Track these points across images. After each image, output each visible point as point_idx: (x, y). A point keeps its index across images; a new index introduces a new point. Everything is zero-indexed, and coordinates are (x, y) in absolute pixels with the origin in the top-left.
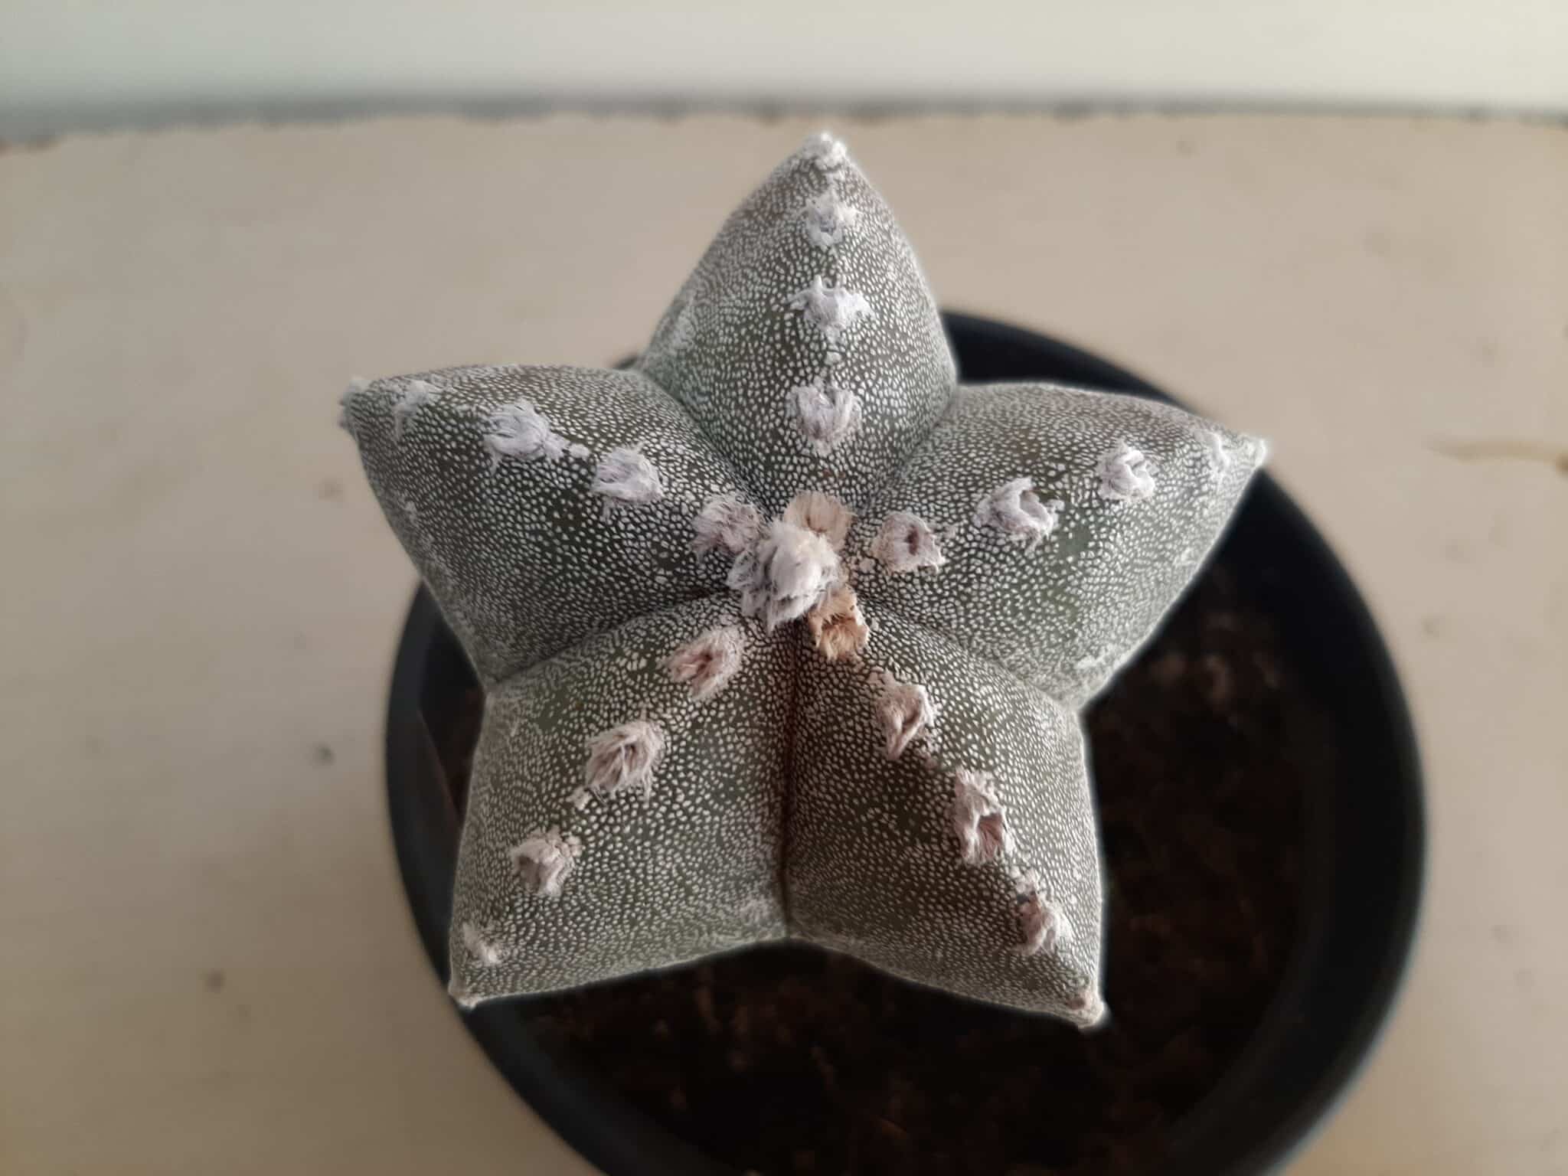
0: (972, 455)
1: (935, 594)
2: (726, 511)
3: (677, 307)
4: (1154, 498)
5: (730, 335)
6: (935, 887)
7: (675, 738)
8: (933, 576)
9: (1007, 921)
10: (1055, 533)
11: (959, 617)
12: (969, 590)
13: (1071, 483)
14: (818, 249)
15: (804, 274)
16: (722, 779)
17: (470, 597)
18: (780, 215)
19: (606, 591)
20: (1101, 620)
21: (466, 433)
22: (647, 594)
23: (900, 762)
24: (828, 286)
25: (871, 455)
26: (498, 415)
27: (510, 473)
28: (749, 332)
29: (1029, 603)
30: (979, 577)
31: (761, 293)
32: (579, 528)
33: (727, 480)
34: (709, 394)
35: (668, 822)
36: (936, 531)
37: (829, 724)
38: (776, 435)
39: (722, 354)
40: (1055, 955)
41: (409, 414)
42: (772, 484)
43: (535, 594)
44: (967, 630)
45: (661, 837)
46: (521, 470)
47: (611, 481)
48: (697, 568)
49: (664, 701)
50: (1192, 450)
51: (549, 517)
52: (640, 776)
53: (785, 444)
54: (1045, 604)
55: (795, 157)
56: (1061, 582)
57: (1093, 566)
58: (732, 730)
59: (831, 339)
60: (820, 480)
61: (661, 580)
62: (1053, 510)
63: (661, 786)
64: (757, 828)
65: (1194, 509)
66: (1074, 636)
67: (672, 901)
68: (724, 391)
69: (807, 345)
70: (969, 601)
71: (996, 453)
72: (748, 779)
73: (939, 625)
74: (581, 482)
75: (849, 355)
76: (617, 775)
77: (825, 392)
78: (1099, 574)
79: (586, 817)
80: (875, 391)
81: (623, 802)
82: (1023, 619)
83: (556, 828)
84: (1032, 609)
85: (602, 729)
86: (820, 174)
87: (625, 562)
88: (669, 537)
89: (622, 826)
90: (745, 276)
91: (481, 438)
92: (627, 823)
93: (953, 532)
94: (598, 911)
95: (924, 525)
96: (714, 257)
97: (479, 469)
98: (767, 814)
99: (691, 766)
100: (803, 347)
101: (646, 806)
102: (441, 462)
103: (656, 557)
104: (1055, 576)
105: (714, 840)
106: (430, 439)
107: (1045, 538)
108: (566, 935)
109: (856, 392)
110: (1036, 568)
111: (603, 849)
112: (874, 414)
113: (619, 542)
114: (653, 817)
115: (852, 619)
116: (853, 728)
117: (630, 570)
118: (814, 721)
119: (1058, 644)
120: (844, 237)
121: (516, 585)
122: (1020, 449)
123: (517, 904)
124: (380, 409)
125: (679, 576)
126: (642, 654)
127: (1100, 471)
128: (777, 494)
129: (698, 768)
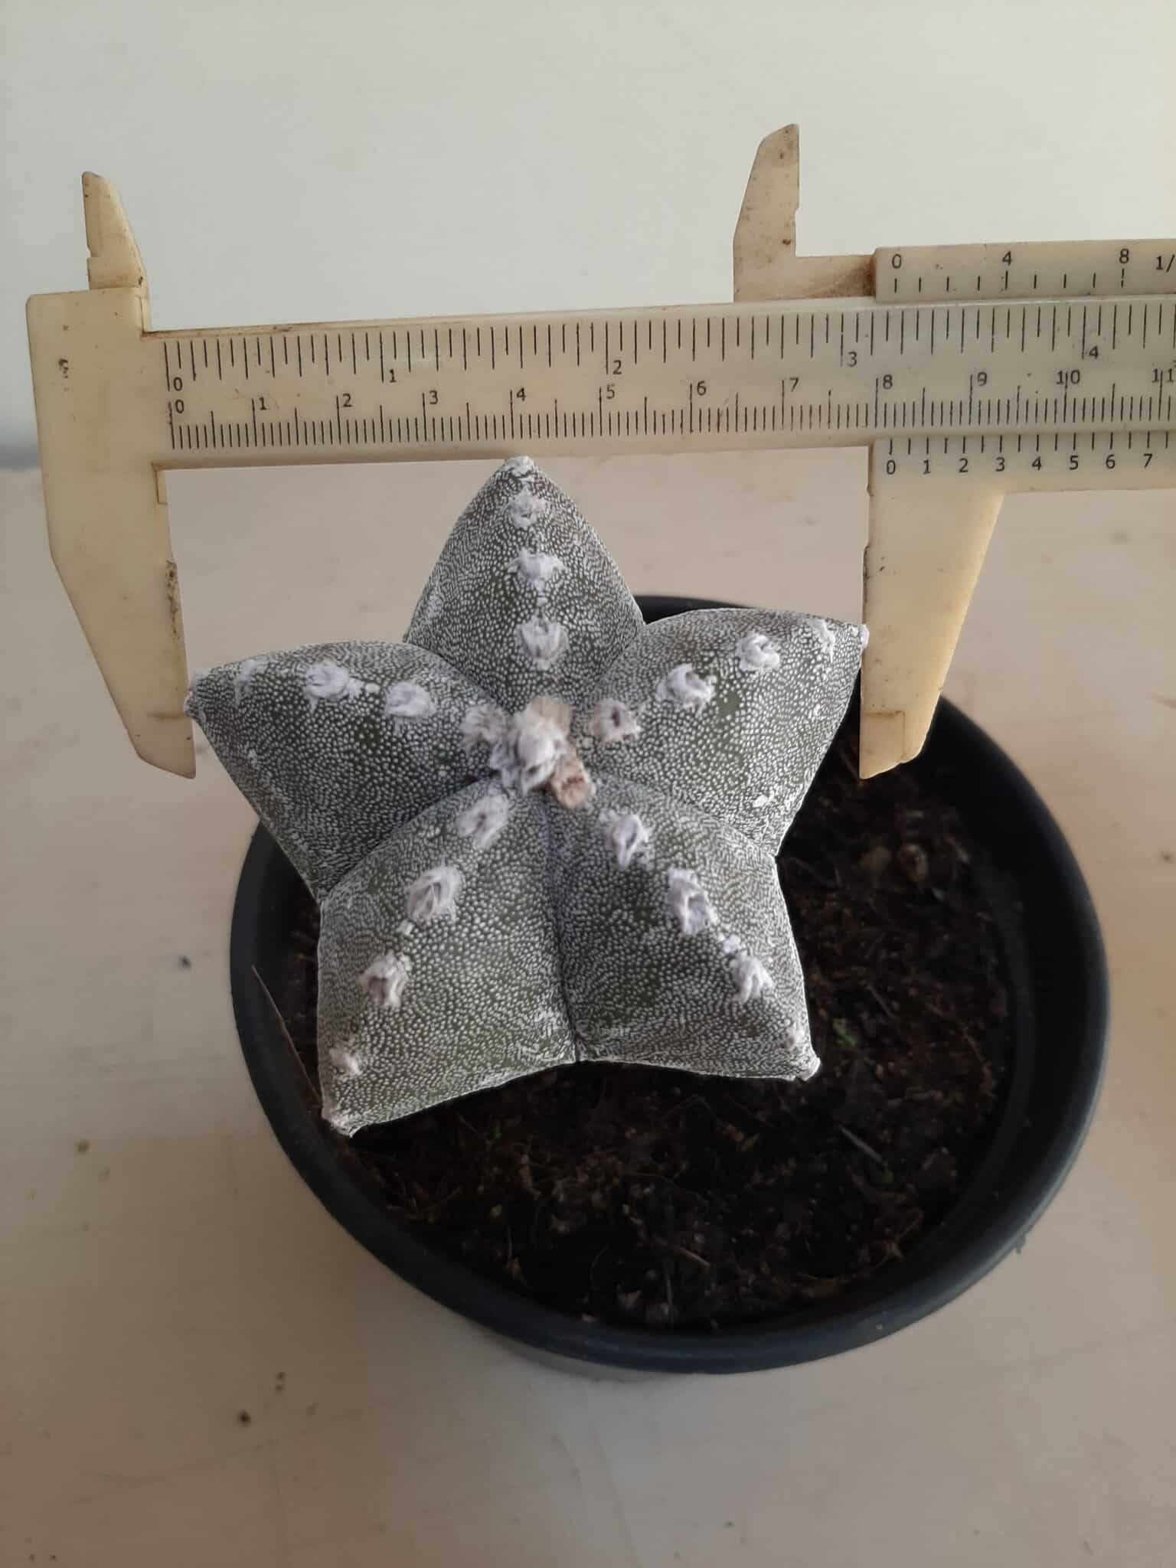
0: (651, 656)
1: (638, 756)
2: (483, 717)
3: (428, 592)
4: (781, 668)
5: (468, 598)
6: (668, 960)
7: (468, 875)
8: (634, 742)
9: (722, 977)
10: (713, 699)
11: (658, 772)
12: (661, 749)
13: (719, 663)
14: (521, 529)
15: (514, 548)
16: (506, 906)
17: (303, 817)
18: (492, 512)
19: (404, 790)
20: (764, 765)
21: (289, 688)
22: (434, 787)
23: (628, 871)
24: (532, 553)
25: (579, 666)
26: (310, 672)
27: (324, 711)
28: (480, 594)
29: (706, 754)
30: (667, 738)
31: (486, 566)
32: (379, 744)
33: (479, 698)
34: (459, 643)
35: (470, 940)
36: (632, 709)
37: (576, 857)
38: (510, 661)
39: (464, 613)
40: (762, 999)
41: (245, 683)
42: (512, 696)
43: (353, 800)
44: (667, 780)
45: (467, 953)
46: (333, 708)
47: (397, 705)
48: (467, 761)
49: (457, 851)
50: (804, 632)
51: (357, 738)
52: (446, 905)
53: (517, 666)
54: (718, 754)
55: (498, 471)
56: (725, 735)
57: (746, 721)
58: (507, 868)
59: (538, 589)
60: (545, 687)
61: (442, 774)
62: (710, 683)
63: (463, 913)
64: (537, 946)
65: (815, 675)
66: (746, 779)
67: (483, 1007)
68: (469, 639)
69: (523, 595)
70: (663, 757)
71: (667, 653)
72: (525, 905)
73: (646, 780)
74: (376, 710)
75: (553, 598)
76: (429, 906)
77: (540, 625)
78: (751, 727)
79: (412, 941)
80: (575, 621)
81: (436, 927)
82: (705, 767)
83: (391, 952)
84: (709, 758)
85: (414, 879)
86: (516, 479)
87: (415, 764)
88: (444, 740)
89: (438, 944)
90: (473, 557)
91: (301, 690)
92: (441, 942)
93: (643, 708)
94: (428, 1018)
95: (622, 706)
96: (450, 551)
97: (302, 713)
98: (543, 935)
99: (482, 896)
100: (520, 597)
101: (453, 928)
102: (275, 715)
103: (436, 757)
104: (720, 731)
105: (506, 955)
106: (263, 697)
107: (707, 704)
108: (407, 1040)
109: (561, 622)
110: (705, 727)
111: (426, 964)
112: (578, 637)
113: (409, 749)
114: (459, 937)
115: (582, 780)
116: (593, 855)
117: (419, 770)
118: (566, 857)
119: (736, 786)
120: (538, 520)
121: (337, 797)
122: (683, 647)
123: (369, 1018)
124: (221, 686)
125: (455, 769)
126: (436, 826)
127: (738, 652)
128: (517, 703)
129: (487, 897)
